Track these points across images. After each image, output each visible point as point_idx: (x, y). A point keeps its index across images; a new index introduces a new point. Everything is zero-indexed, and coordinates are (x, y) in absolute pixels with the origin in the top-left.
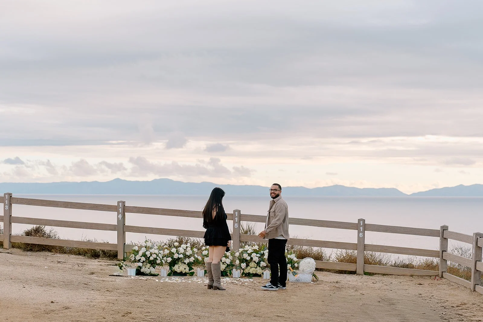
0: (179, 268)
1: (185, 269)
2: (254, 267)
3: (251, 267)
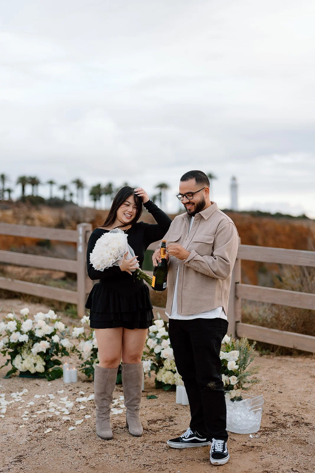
0: (22, 363)
1: (35, 365)
2: (171, 371)
3: (166, 370)
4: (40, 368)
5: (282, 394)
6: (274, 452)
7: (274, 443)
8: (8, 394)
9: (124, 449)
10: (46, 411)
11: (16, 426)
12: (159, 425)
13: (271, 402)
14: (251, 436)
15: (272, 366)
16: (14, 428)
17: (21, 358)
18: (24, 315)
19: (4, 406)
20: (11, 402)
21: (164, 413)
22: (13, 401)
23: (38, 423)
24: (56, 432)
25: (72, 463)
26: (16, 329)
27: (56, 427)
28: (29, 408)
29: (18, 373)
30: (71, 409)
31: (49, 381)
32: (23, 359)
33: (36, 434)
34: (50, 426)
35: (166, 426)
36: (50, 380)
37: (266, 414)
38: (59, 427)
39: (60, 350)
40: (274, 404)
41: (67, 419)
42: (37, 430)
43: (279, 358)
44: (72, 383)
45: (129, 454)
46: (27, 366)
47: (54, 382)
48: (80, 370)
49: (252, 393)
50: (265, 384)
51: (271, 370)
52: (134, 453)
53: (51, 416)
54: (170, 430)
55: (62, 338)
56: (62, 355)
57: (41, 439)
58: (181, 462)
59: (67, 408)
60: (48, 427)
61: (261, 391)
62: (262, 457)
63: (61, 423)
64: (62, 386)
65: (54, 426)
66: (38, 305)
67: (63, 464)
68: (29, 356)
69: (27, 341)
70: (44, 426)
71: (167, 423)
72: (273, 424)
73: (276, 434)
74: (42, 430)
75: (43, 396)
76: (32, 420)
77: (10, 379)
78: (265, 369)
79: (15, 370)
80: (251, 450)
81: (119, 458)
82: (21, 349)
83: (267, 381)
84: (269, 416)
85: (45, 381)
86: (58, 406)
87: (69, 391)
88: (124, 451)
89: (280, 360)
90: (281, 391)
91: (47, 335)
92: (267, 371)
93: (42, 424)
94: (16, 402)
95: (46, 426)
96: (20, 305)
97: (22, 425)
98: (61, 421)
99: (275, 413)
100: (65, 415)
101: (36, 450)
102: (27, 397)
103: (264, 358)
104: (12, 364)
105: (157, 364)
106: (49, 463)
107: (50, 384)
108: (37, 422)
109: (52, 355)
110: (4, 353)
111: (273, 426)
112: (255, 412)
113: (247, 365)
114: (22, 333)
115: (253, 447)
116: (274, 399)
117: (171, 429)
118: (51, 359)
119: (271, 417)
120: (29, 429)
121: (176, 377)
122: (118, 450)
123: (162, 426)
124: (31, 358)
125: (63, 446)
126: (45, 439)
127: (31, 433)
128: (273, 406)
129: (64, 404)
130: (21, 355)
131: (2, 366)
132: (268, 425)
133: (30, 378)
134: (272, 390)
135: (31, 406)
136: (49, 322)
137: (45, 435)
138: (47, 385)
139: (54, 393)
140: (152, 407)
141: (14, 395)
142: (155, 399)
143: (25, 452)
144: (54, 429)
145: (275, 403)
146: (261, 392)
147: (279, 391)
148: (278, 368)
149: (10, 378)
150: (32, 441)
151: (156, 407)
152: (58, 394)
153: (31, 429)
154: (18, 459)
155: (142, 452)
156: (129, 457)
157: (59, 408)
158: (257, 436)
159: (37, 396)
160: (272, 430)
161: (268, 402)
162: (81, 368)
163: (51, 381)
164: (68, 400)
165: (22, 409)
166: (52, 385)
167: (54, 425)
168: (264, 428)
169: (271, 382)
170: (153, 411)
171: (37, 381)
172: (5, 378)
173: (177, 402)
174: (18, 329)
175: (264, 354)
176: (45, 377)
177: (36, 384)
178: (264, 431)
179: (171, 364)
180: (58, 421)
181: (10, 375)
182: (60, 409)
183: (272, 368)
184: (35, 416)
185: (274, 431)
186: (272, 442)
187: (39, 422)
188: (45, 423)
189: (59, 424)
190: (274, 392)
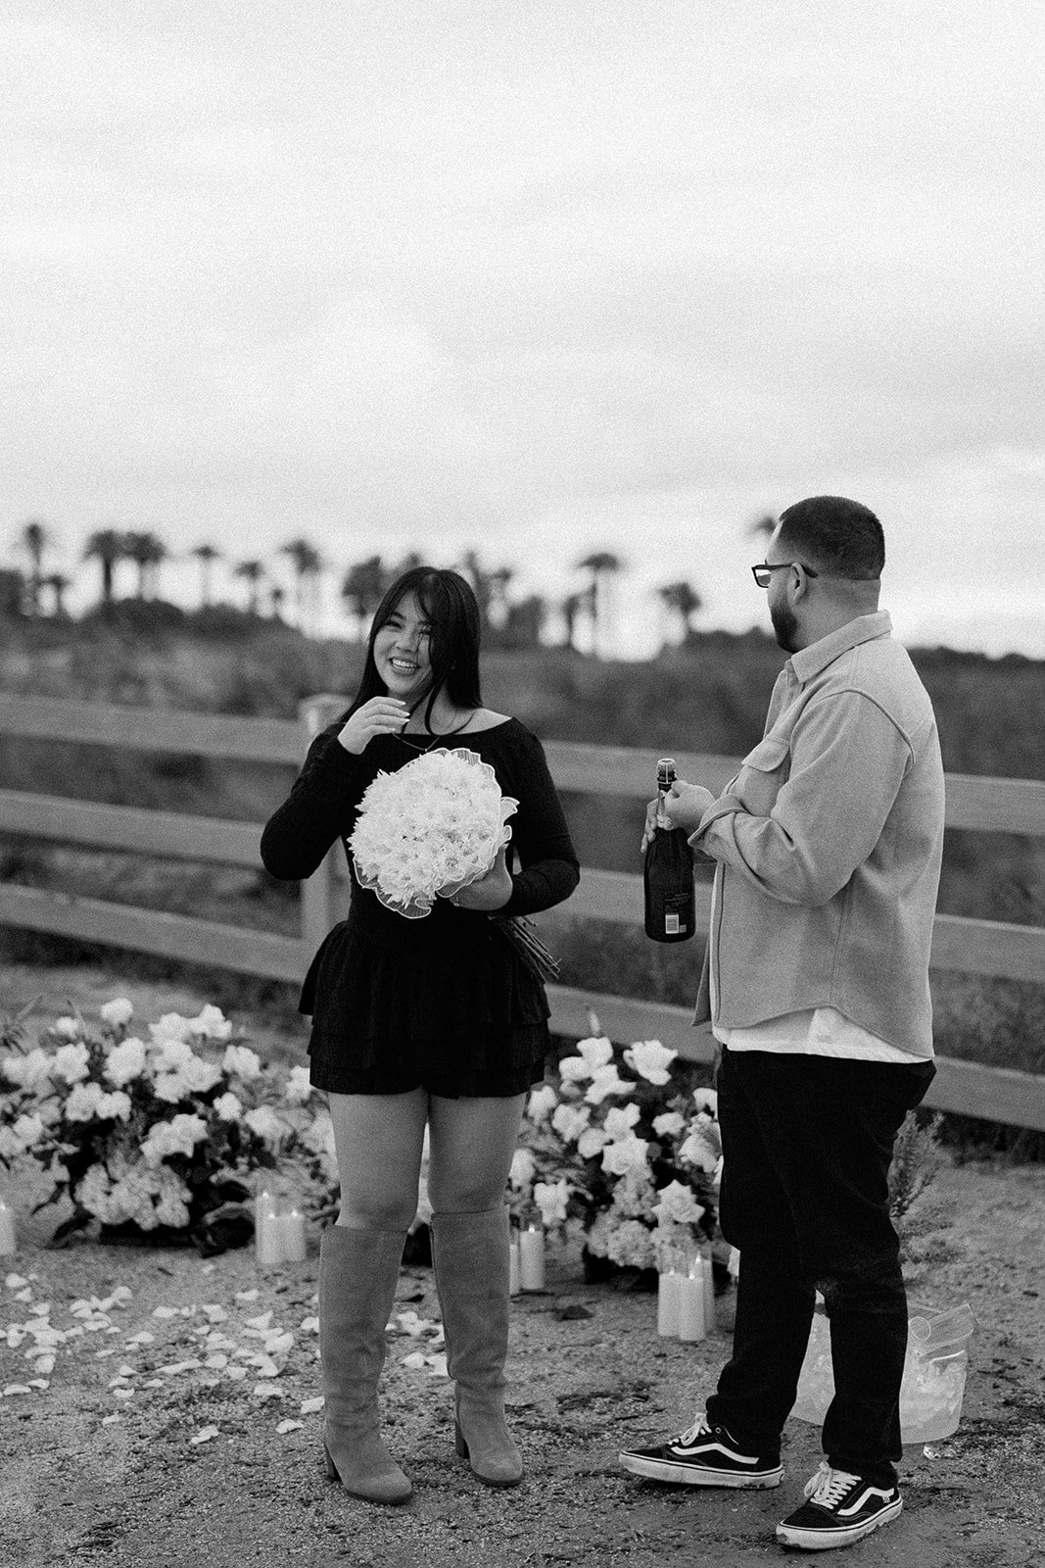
0: (109, 1194)
1: (155, 1199)
2: (641, 1219)
3: (623, 1217)
4: (173, 1210)
5: (1038, 1299)
6: (1013, 1510)
7: (1012, 1475)
8: (60, 1306)
9: (475, 1498)
10: (195, 1363)
11: (89, 1417)
12: (600, 1414)
13: (999, 1327)
14: (927, 1451)
15: (1000, 1199)
16: (81, 1427)
17: (103, 1175)
18: (116, 1022)
19: (44, 1346)
20: (72, 1332)
21: (617, 1370)
22: (78, 1331)
23: (166, 1408)
24: (231, 1441)
25: (293, 1551)
26: (86, 1072)
27: (233, 1422)
28: (135, 1354)
29: (93, 1230)
30: (286, 1358)
31: (205, 1256)
32: (113, 1181)
33: (163, 1446)
34: (211, 1418)
35: (625, 1416)
36: (210, 1253)
37: (979, 1371)
38: (243, 1421)
39: (245, 1149)
40: (1009, 1337)
41: (271, 1393)
42: (163, 1434)
43: (1024, 1172)
44: (287, 1264)
45: (491, 1518)
46: (125, 1206)
47: (222, 1261)
48: (315, 1219)
49: (928, 1297)
50: (973, 1265)
51: (998, 1213)
52: (512, 1514)
53: (213, 1383)
54: (639, 1431)
55: (249, 1106)
56: (252, 1166)
57: (179, 1464)
58: (679, 1546)
59: (271, 1354)
60: (202, 1422)
61: (961, 1290)
62: (970, 1527)
63: (251, 1406)
64: (253, 1273)
65: (226, 1418)
66: (163, 986)
67: (258, 1553)
68: (134, 1168)
69: (125, 1117)
70: (190, 1419)
71: (626, 1408)
72: (1007, 1409)
73: (1017, 1445)
74: (182, 1432)
75: (185, 1312)
76: (148, 1395)
77: (65, 1252)
78: (976, 1212)
79: (82, 1218)
80: (930, 1502)
81: (459, 1531)
82: (105, 1143)
83: (982, 1253)
84: (990, 1381)
85: (190, 1257)
86: (239, 1345)
87: (278, 1292)
88: (476, 1508)
89: (1028, 1179)
90: (1032, 1289)
91: (198, 1095)
92: (983, 1217)
93: (182, 1410)
94: (88, 1333)
95: (198, 1417)
96: (99, 986)
97: (111, 1413)
98: (249, 1399)
99: (1014, 1368)
100: (265, 1378)
101: (164, 1504)
102: (126, 1315)
103: (969, 1174)
104: (73, 1198)
105: (590, 1197)
106: (207, 1551)
107: (208, 1267)
108: (166, 1402)
109: (216, 1167)
110: (45, 1157)
111: (1005, 1414)
112: (943, 1365)
113: (910, 1196)
114: (107, 1087)
115: (935, 1491)
116: (1009, 1317)
117: (640, 1428)
118: (213, 1179)
119: (1000, 1382)
120: (137, 1428)
121: (658, 1243)
122: (453, 1505)
123: (608, 1417)
124: (140, 1176)
125: (257, 1488)
126: (193, 1466)
127: (145, 1442)
128: (1005, 1343)
129: (258, 1339)
130: (105, 1165)
131: (40, 1207)
132: (990, 1414)
133: (139, 1246)
134: (1002, 1285)
135: (143, 1348)
136: (205, 1046)
137: (194, 1451)
138: (198, 1270)
139: (225, 1300)
140: (573, 1348)
141: (81, 1307)
142: (585, 1321)
143: (124, 1513)
144: (227, 1428)
145: (1011, 1334)
146: (962, 1295)
147: (1026, 1289)
148: (1019, 1208)
149: (67, 1246)
150: (146, 1473)
151: (587, 1351)
152: (238, 1304)
153: (144, 1429)
154: (99, 1535)
155: (541, 1509)
156: (494, 1527)
157: (242, 1353)
158: (949, 1452)
159: (164, 1312)
160: (1002, 1430)
161: (985, 1330)
162: (319, 1213)
163: (214, 1258)
164: (272, 1325)
165: (109, 1356)
166: (216, 1271)
167: (226, 1413)
168: (974, 1422)
169: (997, 1256)
170: (577, 1366)
171: (163, 1259)
172: (50, 1248)
173: (664, 1329)
174: (96, 1073)
175: (971, 1158)
176: (191, 1245)
177: (161, 1269)
178: (974, 1433)
179: (640, 1197)
180: (238, 1400)
181: (68, 1237)
182: (247, 1358)
183: (999, 1207)
184: (157, 1383)
185: (1011, 1433)
186: (1002, 1473)
187: (172, 1405)
188: (192, 1406)
189: (241, 1412)
190: (1007, 1292)
